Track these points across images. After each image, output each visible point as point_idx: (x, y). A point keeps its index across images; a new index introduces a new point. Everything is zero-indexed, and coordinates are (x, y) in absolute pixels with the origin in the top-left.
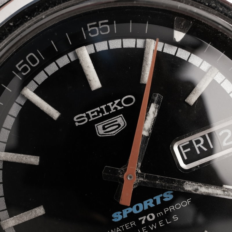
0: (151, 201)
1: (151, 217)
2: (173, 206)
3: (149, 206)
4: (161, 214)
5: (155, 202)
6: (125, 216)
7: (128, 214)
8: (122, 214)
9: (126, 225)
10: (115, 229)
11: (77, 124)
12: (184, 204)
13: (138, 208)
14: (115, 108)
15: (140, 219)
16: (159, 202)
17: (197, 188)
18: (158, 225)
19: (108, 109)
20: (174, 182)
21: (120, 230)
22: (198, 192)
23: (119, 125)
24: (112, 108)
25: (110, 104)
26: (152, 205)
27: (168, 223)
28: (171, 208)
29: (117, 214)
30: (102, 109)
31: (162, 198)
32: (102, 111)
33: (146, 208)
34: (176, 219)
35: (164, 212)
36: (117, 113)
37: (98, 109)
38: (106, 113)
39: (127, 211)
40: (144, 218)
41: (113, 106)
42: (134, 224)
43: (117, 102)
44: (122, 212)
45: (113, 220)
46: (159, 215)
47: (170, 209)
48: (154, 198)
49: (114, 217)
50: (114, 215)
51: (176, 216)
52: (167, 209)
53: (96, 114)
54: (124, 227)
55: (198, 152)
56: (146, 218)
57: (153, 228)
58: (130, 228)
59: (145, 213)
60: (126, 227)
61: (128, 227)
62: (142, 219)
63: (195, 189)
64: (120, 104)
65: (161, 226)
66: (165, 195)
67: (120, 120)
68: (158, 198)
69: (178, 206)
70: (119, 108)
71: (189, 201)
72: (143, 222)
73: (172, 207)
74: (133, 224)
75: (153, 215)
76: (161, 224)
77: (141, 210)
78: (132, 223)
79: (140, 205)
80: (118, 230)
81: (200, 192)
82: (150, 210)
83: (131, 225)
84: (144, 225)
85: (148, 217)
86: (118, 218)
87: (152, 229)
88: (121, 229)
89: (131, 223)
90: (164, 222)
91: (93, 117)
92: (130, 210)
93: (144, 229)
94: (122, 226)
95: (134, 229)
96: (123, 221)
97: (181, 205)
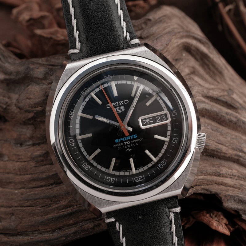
1: (128, 143)
4: (132, 142)
5: (130, 138)
6: (120, 141)
7: (121, 141)
8: (119, 140)
10: (115, 145)
11: (107, 107)
12: (141, 140)
13: (124, 139)
14: (121, 104)
15: (124, 143)
16: (132, 138)
18: (130, 146)
19: (119, 104)
23: (122, 110)
24: (120, 104)
25: (120, 102)
26: (129, 139)
30: (117, 103)
31: (133, 137)
32: (117, 104)
33: (127, 139)
34: (137, 144)
36: (122, 105)
37: (115, 103)
38: (118, 105)
41: (121, 103)
43: (122, 102)
50: (116, 140)
52: (134, 141)
53: (114, 105)
54: (119, 145)
55: (148, 123)
59: (126, 141)
64: (123, 102)
66: (134, 136)
67: (123, 108)
68: (132, 136)
69: (138, 140)
70: (123, 104)
72: (126, 144)
74: (122, 144)
75: (129, 142)
77: (125, 140)
82: (128, 140)
85: (127, 142)
90: (133, 145)
91: (114, 106)
92: (122, 139)
93: (125, 146)
94: (118, 144)
95: (122, 146)
96: (119, 143)
97: (139, 140)
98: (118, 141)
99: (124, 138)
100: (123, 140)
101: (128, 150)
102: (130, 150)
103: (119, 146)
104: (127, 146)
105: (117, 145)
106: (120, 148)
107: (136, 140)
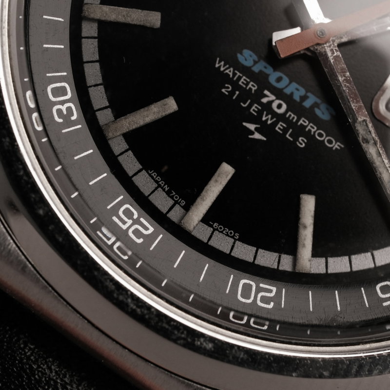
0: (302, 92)
1: (279, 106)
2: (316, 128)
3: (292, 94)
4: (294, 118)
5: (304, 98)
6: (256, 69)
7: (261, 71)
8: (255, 62)
9: (244, 77)
10: (228, 66)
12: (330, 142)
13: (279, 80)
15: (266, 92)
16: (307, 104)
17: (369, 139)
18: (275, 124)
20: (355, 101)
21: (231, 74)
22: (364, 145)
26: (297, 97)
27: (287, 136)
28: (311, 127)
29: (251, 56)
31: (316, 105)
33: (288, 91)
34: (301, 144)
35: (298, 120)
39: (265, 67)
40: (272, 97)
42: (254, 89)
44: (259, 61)
45: (239, 55)
46: (290, 115)
47: (309, 127)
48: (309, 94)
49: (244, 54)
50: (247, 52)
51: (306, 141)
52: (305, 122)
54: (240, 78)
56: (273, 101)
57: (267, 120)
58: (244, 86)
60: (242, 80)
61: (243, 83)
62: (267, 96)
63: (365, 137)
65: (277, 129)
66: (324, 106)
68: (312, 99)
69: (320, 135)
71: (338, 145)
72: (265, 100)
73: (313, 128)
74: (253, 87)
75: (284, 106)
76: (279, 128)
77: (280, 85)
78: (252, 85)
79: (286, 80)
80: (230, 71)
81: (367, 148)
82: (288, 99)
83: (250, 86)
84: (261, 104)
86: (246, 60)
87: (264, 119)
88: (234, 74)
89: (252, 83)
90: (285, 130)
92: (269, 70)
93: (256, 107)
94: (238, 74)
95: (246, 94)
96: (246, 71)
97: (325, 138)
98: (248, 63)
99: (278, 74)
100: (272, 79)
101: (252, 127)
102: (257, 136)
103: (235, 85)
104: (260, 113)
105: (230, 72)
106: (232, 93)
107: (312, 128)
